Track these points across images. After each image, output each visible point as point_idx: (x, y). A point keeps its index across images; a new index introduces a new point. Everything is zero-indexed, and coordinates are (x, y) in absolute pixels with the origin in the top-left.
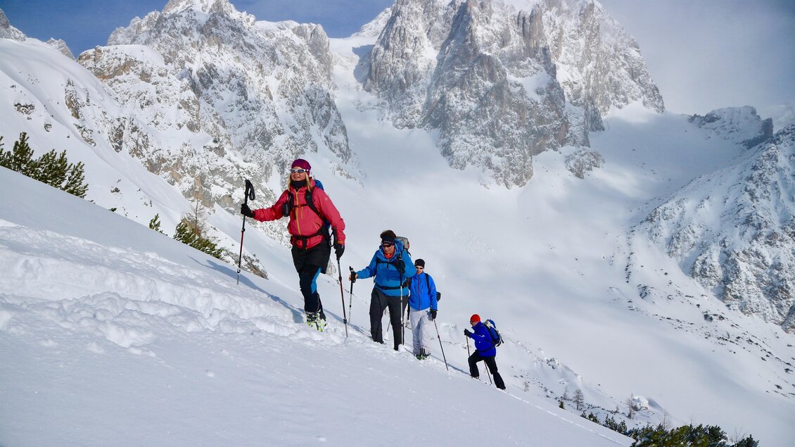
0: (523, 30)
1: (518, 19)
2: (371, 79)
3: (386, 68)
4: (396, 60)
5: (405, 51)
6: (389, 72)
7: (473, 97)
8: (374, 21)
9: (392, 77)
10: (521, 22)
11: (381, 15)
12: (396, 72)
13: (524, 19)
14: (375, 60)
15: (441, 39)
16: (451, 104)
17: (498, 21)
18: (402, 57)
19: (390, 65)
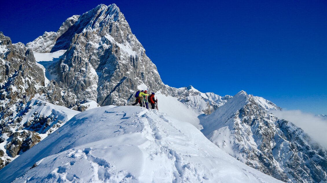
0: (134, 64)
1: (131, 58)
2: (62, 81)
3: (72, 77)
4: (77, 73)
5: (82, 69)
6: (73, 79)
7: (125, 97)
8: (33, 42)
9: (76, 82)
10: (132, 60)
11: (37, 39)
12: (78, 80)
13: (133, 58)
14: (64, 71)
15: (97, 64)
16: (115, 100)
17: (123, 59)
18: (80, 72)
19: (74, 76)
